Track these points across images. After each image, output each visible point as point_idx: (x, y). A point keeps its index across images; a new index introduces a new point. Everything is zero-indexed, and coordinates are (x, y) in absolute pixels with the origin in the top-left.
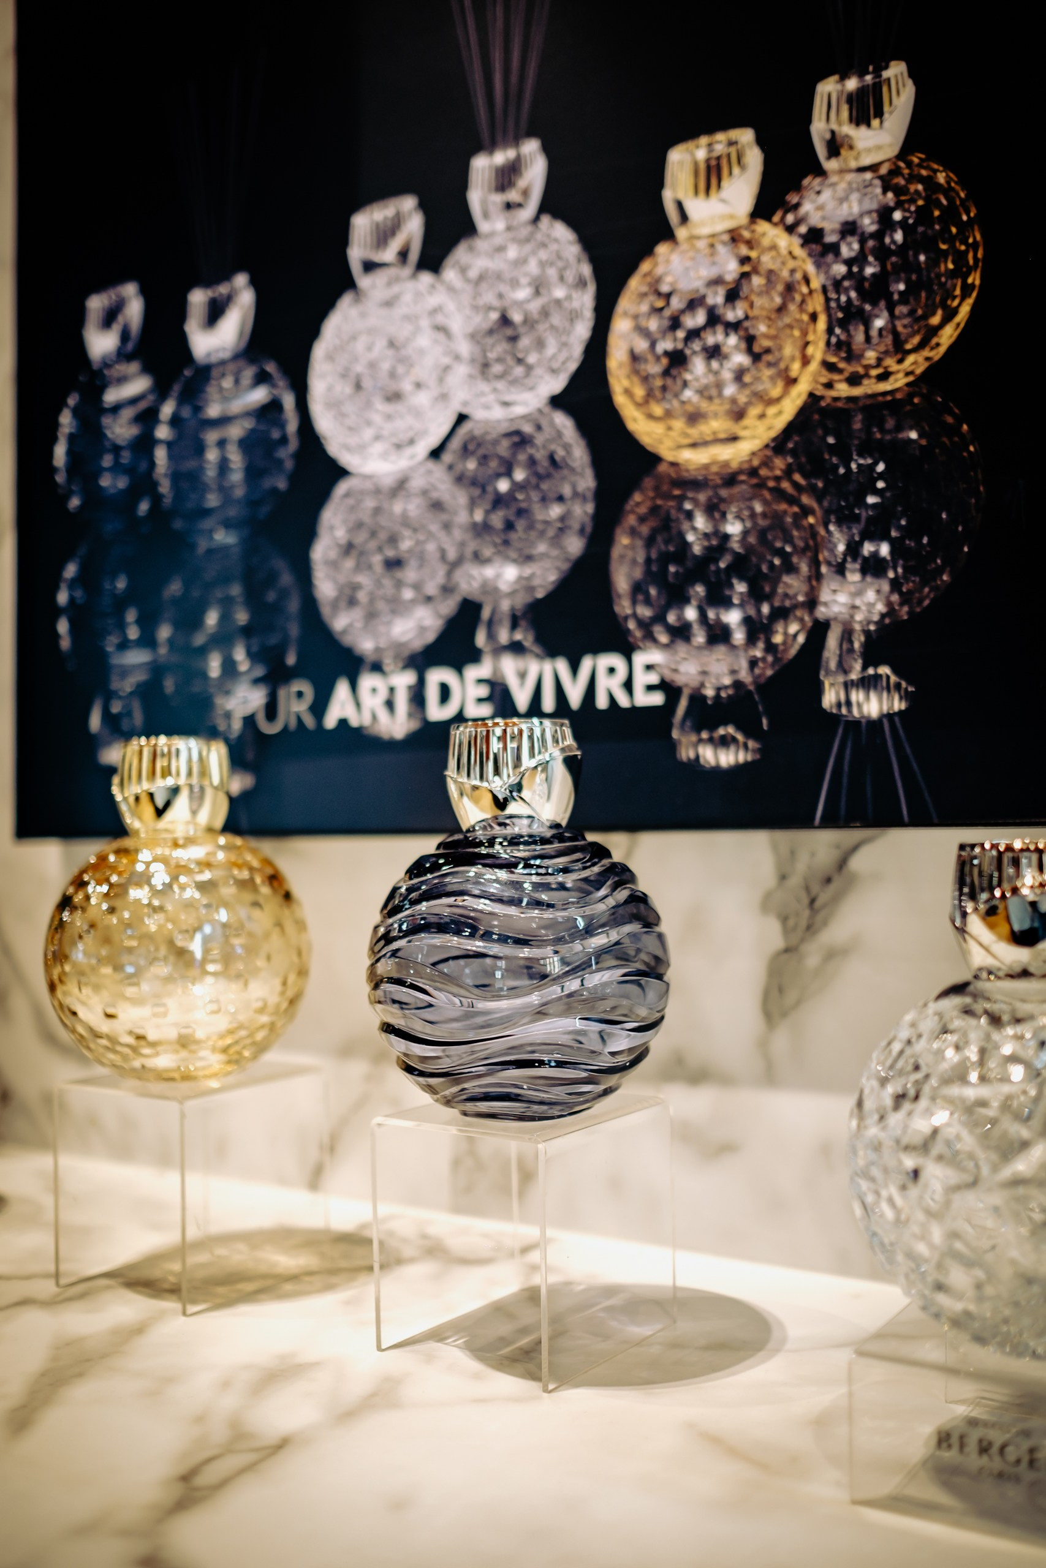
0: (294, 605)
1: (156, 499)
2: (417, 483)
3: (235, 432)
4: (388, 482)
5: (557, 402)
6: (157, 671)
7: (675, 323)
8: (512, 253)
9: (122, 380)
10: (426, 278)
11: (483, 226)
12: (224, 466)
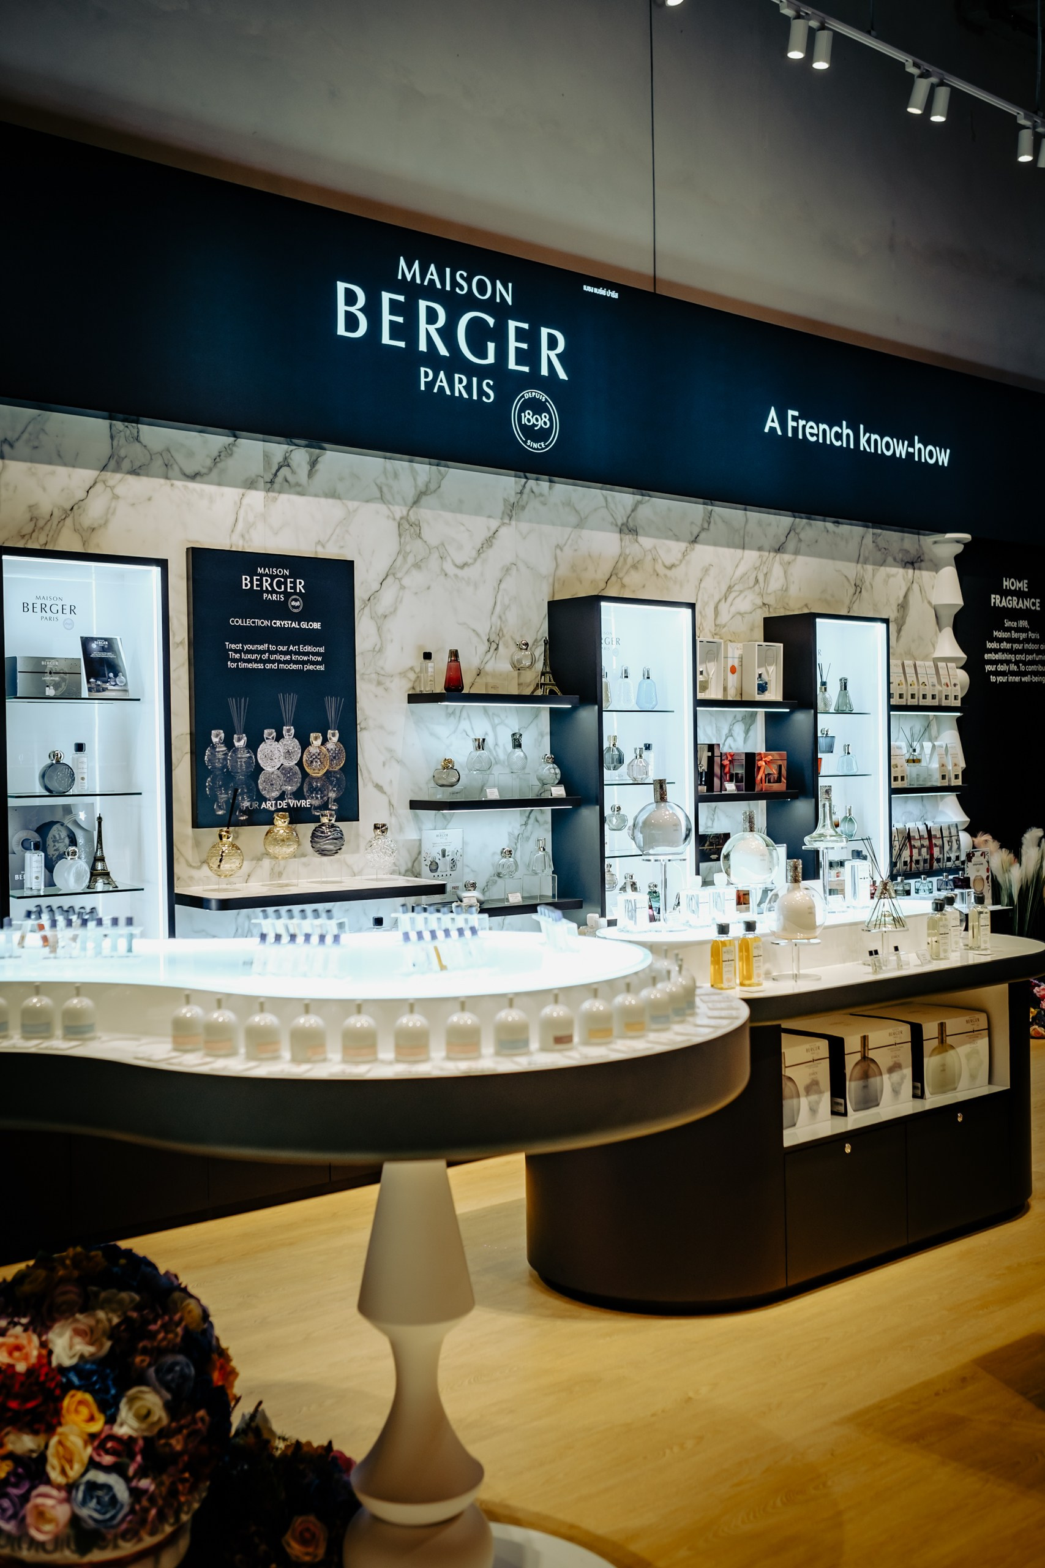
0: (255, 790)
1: (228, 769)
2: (275, 773)
3: (243, 760)
4: (271, 772)
5: (296, 764)
8: (289, 742)
9: (220, 747)
10: (276, 742)
11: (285, 737)
12: (241, 765)
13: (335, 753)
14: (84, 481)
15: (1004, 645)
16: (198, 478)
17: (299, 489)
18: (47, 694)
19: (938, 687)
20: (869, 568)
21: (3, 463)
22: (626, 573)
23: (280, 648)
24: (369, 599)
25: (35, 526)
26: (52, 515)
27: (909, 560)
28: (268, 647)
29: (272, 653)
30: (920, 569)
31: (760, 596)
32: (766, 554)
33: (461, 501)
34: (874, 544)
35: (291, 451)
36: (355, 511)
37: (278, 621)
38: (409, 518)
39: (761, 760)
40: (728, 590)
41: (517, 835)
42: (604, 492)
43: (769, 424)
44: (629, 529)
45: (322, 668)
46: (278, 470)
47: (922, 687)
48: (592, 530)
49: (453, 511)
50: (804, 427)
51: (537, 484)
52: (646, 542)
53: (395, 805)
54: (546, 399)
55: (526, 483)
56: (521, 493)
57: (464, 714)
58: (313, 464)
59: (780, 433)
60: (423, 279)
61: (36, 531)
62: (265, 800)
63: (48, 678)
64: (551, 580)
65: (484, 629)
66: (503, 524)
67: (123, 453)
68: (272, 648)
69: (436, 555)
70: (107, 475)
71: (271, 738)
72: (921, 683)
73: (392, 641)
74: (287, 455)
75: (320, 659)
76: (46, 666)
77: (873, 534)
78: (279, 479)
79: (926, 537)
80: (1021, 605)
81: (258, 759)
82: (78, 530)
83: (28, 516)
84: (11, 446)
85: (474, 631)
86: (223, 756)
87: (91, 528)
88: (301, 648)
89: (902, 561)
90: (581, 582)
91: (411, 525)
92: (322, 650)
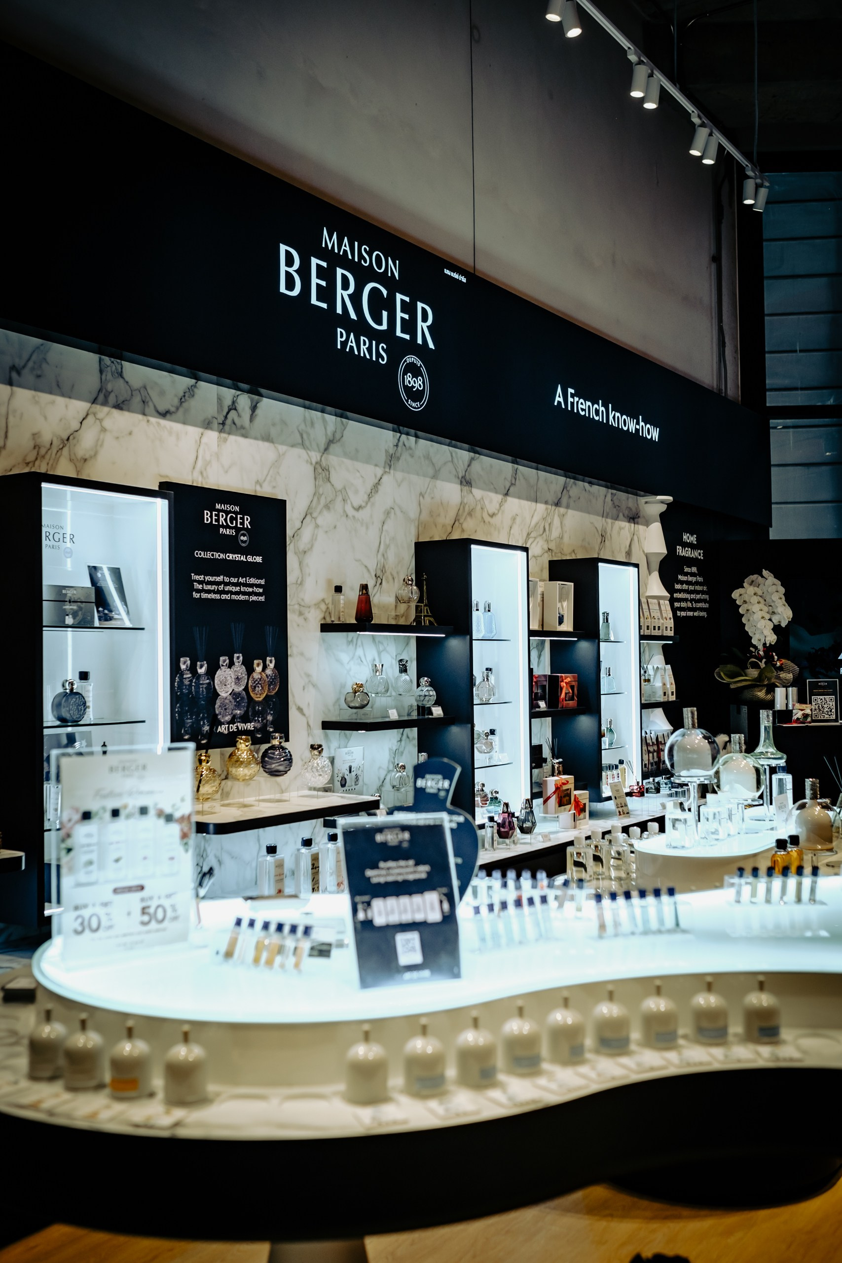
0: (213, 714)
1: (193, 695)
2: (228, 698)
3: (205, 686)
4: (225, 697)
5: (243, 690)
6: (193, 723)
7: (255, 682)
8: (239, 668)
9: (187, 674)
10: (229, 669)
11: (236, 664)
12: (203, 690)
13: (272, 679)
14: (78, 412)
15: (685, 587)
16: (168, 415)
17: (243, 431)
18: (67, 622)
19: (661, 621)
20: (609, 521)
21: (12, 389)
22: (465, 520)
23: (232, 580)
24: (294, 536)
25: (38, 454)
26: (51, 444)
27: (632, 517)
28: (224, 579)
29: (227, 584)
30: (638, 523)
31: (547, 542)
32: (550, 507)
33: (357, 451)
34: (612, 502)
35: (238, 396)
36: (284, 454)
37: (231, 555)
38: (321, 463)
39: (563, 681)
40: (527, 537)
41: (395, 751)
42: (451, 448)
43: (557, 399)
44: (466, 482)
45: (262, 599)
46: (228, 413)
47: (653, 620)
48: (443, 481)
49: (352, 459)
50: (577, 402)
51: (408, 439)
52: (477, 493)
53: (312, 726)
54: (420, 364)
55: (400, 437)
56: (397, 446)
57: (359, 643)
58: (254, 408)
59: (563, 407)
60: (339, 250)
61: (39, 458)
62: (221, 724)
63: (68, 607)
64: (417, 524)
65: (372, 566)
66: (385, 472)
67: (109, 387)
68: (227, 579)
69: (340, 498)
70: (97, 408)
71: (225, 664)
72: (652, 617)
73: (309, 575)
74: (235, 399)
75: (261, 590)
76: (66, 594)
77: (612, 494)
78: (229, 422)
79: (641, 498)
80: (693, 555)
81: (216, 685)
82: (73, 460)
83: (32, 444)
84: (19, 373)
85: (366, 567)
86: (189, 683)
87: (83, 459)
88: (248, 580)
89: (628, 516)
90: (436, 526)
91: (323, 470)
92: (263, 582)
